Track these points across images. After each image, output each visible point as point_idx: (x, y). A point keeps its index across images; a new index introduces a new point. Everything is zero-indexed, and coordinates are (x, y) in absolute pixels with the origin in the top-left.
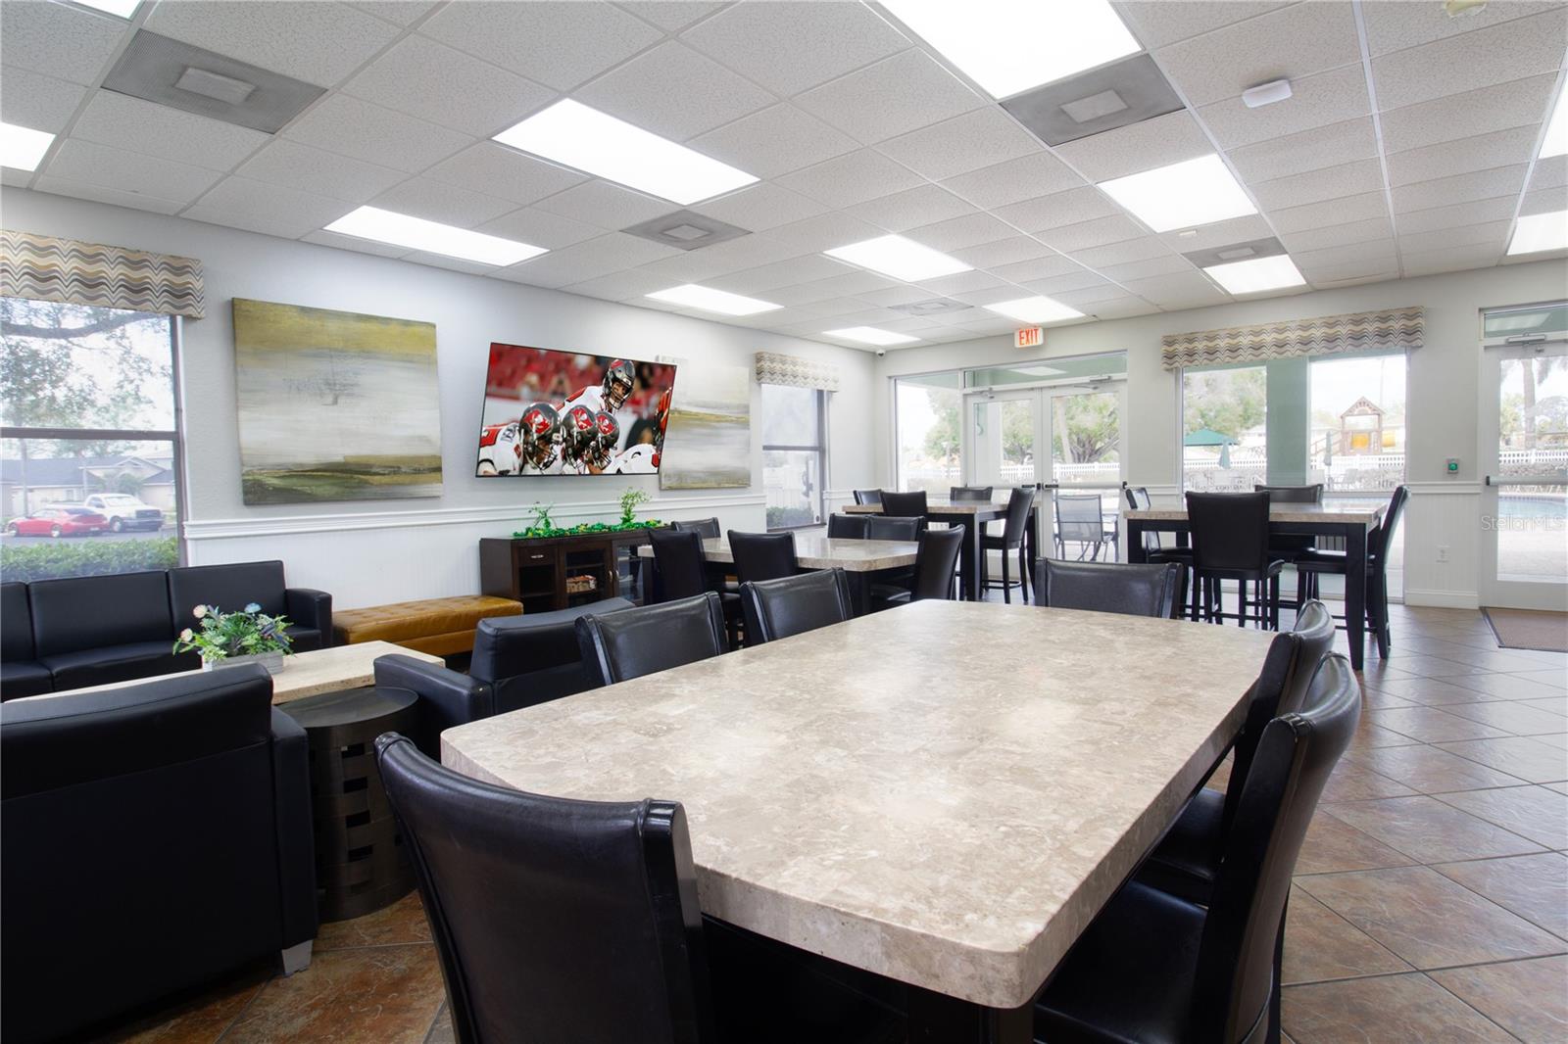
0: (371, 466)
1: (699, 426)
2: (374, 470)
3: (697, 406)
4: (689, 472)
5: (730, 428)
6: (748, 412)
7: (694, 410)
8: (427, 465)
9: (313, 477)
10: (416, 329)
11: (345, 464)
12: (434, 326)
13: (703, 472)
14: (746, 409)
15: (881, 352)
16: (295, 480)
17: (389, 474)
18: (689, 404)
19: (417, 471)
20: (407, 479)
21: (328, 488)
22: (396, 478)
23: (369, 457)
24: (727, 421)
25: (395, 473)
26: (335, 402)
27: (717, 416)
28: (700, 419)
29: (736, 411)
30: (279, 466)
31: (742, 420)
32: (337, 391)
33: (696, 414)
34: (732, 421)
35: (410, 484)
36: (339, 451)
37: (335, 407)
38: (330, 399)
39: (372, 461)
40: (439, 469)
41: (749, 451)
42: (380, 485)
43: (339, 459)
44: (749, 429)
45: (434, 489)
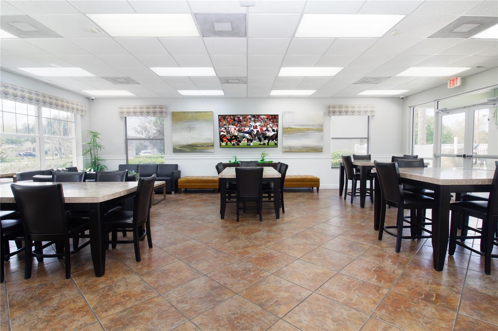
0: (197, 145)
1: (299, 132)
2: (198, 146)
3: (298, 126)
4: (294, 147)
5: (313, 132)
6: (323, 126)
7: (297, 127)
8: (210, 145)
9: (185, 147)
10: (208, 113)
11: (192, 145)
12: (212, 112)
13: (300, 147)
14: (322, 125)
15: (402, 97)
16: (182, 148)
17: (201, 147)
18: (295, 125)
19: (208, 146)
20: (205, 148)
21: (188, 150)
22: (203, 148)
23: (197, 143)
24: (312, 130)
25: (203, 147)
26: (190, 131)
27: (308, 129)
28: (299, 130)
29: (316, 126)
30: (179, 145)
31: (320, 129)
32: (190, 129)
33: (298, 128)
34: (314, 130)
35: (206, 149)
36: (190, 142)
37: (190, 132)
38: (189, 131)
39: (198, 144)
40: (213, 146)
41: (322, 140)
42: (199, 149)
43: (191, 143)
44: (323, 132)
45: (212, 150)
